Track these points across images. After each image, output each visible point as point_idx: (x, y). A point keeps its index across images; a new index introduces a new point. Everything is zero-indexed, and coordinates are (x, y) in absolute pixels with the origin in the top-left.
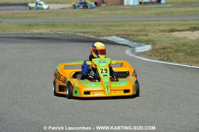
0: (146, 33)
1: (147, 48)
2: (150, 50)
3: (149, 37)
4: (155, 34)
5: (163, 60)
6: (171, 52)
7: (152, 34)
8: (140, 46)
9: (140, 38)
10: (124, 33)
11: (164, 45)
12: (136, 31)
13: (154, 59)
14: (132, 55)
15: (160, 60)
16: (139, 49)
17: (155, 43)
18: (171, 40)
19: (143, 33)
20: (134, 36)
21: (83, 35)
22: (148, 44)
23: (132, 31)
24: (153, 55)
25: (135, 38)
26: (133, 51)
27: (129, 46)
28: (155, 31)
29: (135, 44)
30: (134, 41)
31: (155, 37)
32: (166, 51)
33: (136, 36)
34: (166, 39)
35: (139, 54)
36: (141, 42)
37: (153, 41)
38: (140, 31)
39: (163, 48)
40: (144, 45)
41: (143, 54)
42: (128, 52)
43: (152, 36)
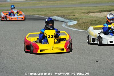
0: (74, 14)
1: (75, 22)
2: (76, 24)
3: (76, 16)
4: (79, 14)
5: (84, 30)
6: (88, 25)
7: (78, 15)
8: (71, 21)
9: (70, 17)
10: (61, 14)
11: (84, 21)
12: (68, 13)
13: (78, 29)
14: (66, 27)
15: (82, 29)
16: (70, 24)
17: (79, 20)
18: (88, 18)
19: (72, 14)
20: (67, 16)
21: (38, 16)
22: (75, 20)
23: (66, 13)
24: (78, 27)
25: (68, 17)
26: (67, 25)
27: (64, 22)
28: (79, 13)
29: (68, 20)
30: (67, 19)
31: (79, 17)
32: (85, 24)
33: (68, 16)
34: (86, 17)
35: (70, 26)
36: (71, 19)
37: (78, 19)
38: (71, 13)
39: (84, 23)
40: (73, 21)
41: (72, 26)
42: (64, 25)
43: (77, 16)
